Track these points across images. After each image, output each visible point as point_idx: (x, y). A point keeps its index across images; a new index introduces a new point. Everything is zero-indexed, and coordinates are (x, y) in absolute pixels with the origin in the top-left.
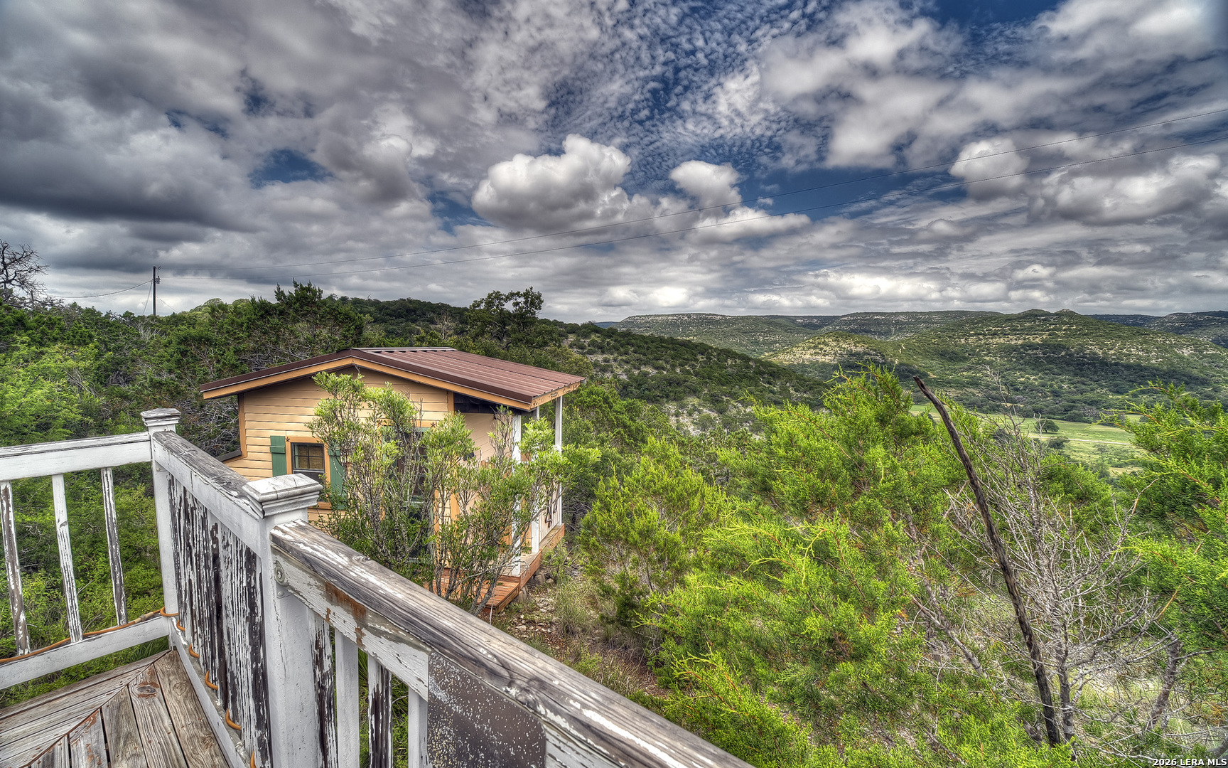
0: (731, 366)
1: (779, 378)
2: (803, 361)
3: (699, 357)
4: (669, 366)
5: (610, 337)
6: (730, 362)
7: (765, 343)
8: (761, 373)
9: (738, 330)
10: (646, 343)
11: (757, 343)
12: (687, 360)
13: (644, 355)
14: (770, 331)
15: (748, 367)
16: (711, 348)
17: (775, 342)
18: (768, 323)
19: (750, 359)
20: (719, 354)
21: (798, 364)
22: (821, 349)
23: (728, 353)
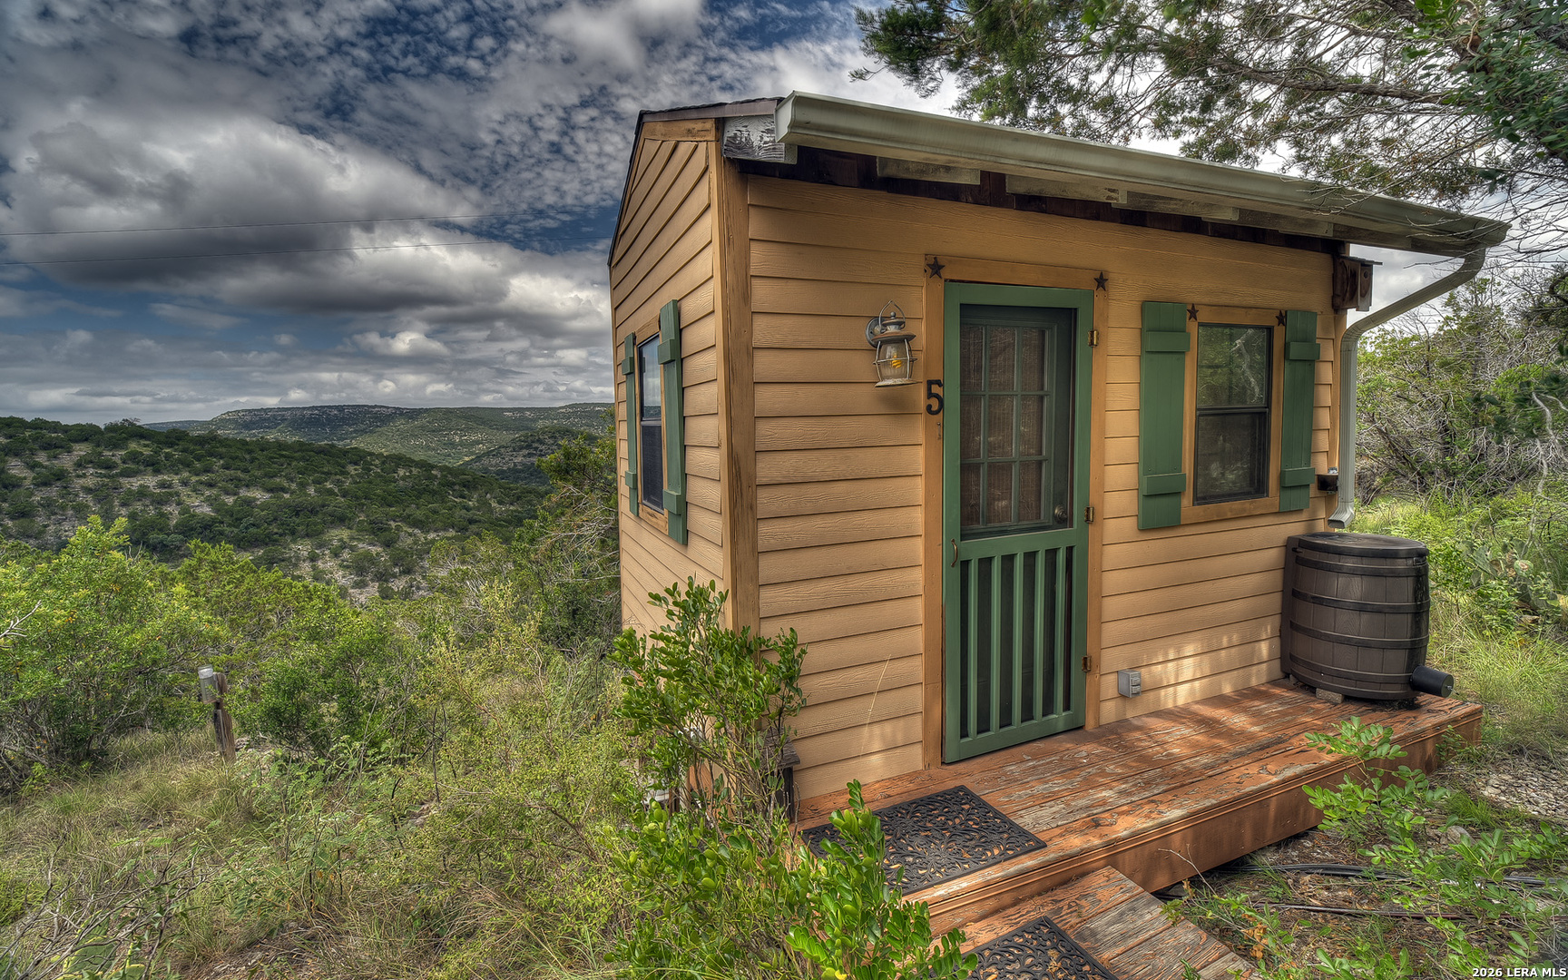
0: (404, 478)
1: (475, 488)
2: (515, 465)
3: (351, 469)
4: (294, 486)
5: (171, 445)
6: (401, 472)
7: (462, 444)
8: (451, 485)
9: (422, 427)
10: (250, 452)
11: (452, 445)
12: (328, 473)
13: (246, 471)
14: (469, 429)
15: (431, 478)
16: (371, 454)
17: (478, 442)
18: (466, 418)
19: (432, 467)
20: (383, 463)
21: (509, 469)
22: (536, 449)
23: (400, 460)
